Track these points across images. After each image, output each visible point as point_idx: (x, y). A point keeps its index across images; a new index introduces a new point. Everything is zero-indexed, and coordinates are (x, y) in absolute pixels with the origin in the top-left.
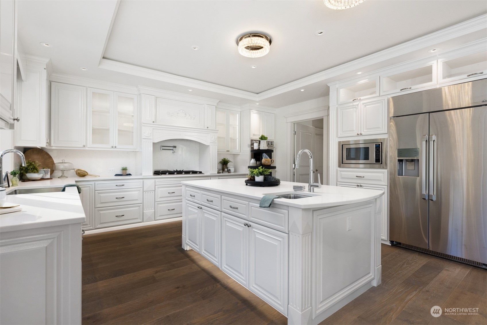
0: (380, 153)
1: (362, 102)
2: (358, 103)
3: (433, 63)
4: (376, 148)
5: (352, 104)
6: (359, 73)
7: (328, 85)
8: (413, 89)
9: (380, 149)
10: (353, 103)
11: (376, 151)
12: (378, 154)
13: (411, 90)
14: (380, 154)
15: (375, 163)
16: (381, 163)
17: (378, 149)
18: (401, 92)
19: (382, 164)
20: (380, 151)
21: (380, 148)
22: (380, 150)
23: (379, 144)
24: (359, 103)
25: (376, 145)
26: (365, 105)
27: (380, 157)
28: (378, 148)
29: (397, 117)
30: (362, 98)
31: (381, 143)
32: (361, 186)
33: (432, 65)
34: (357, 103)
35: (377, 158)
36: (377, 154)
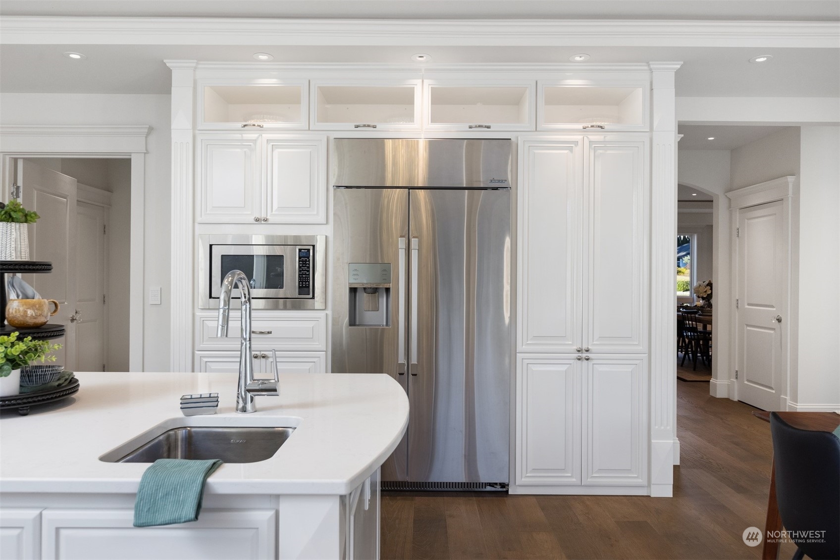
0: (309, 271)
1: (267, 135)
2: (257, 135)
3: (416, 85)
4: (300, 258)
5: (238, 136)
6: (263, 57)
7: (168, 65)
8: (379, 131)
9: (309, 261)
10: (241, 134)
11: (300, 267)
12: (306, 274)
13: (376, 131)
14: (309, 274)
15: (297, 296)
16: (311, 296)
17: (306, 261)
18: (355, 131)
19: (313, 297)
20: (309, 267)
21: (308, 257)
22: (309, 264)
23: (309, 250)
24: (258, 138)
25: (300, 250)
26: (274, 145)
27: (309, 282)
28: (306, 259)
29: (347, 187)
30: (266, 125)
31: (311, 248)
32: (263, 357)
33: (414, 87)
34: (253, 136)
35: (302, 284)
36: (303, 274)
